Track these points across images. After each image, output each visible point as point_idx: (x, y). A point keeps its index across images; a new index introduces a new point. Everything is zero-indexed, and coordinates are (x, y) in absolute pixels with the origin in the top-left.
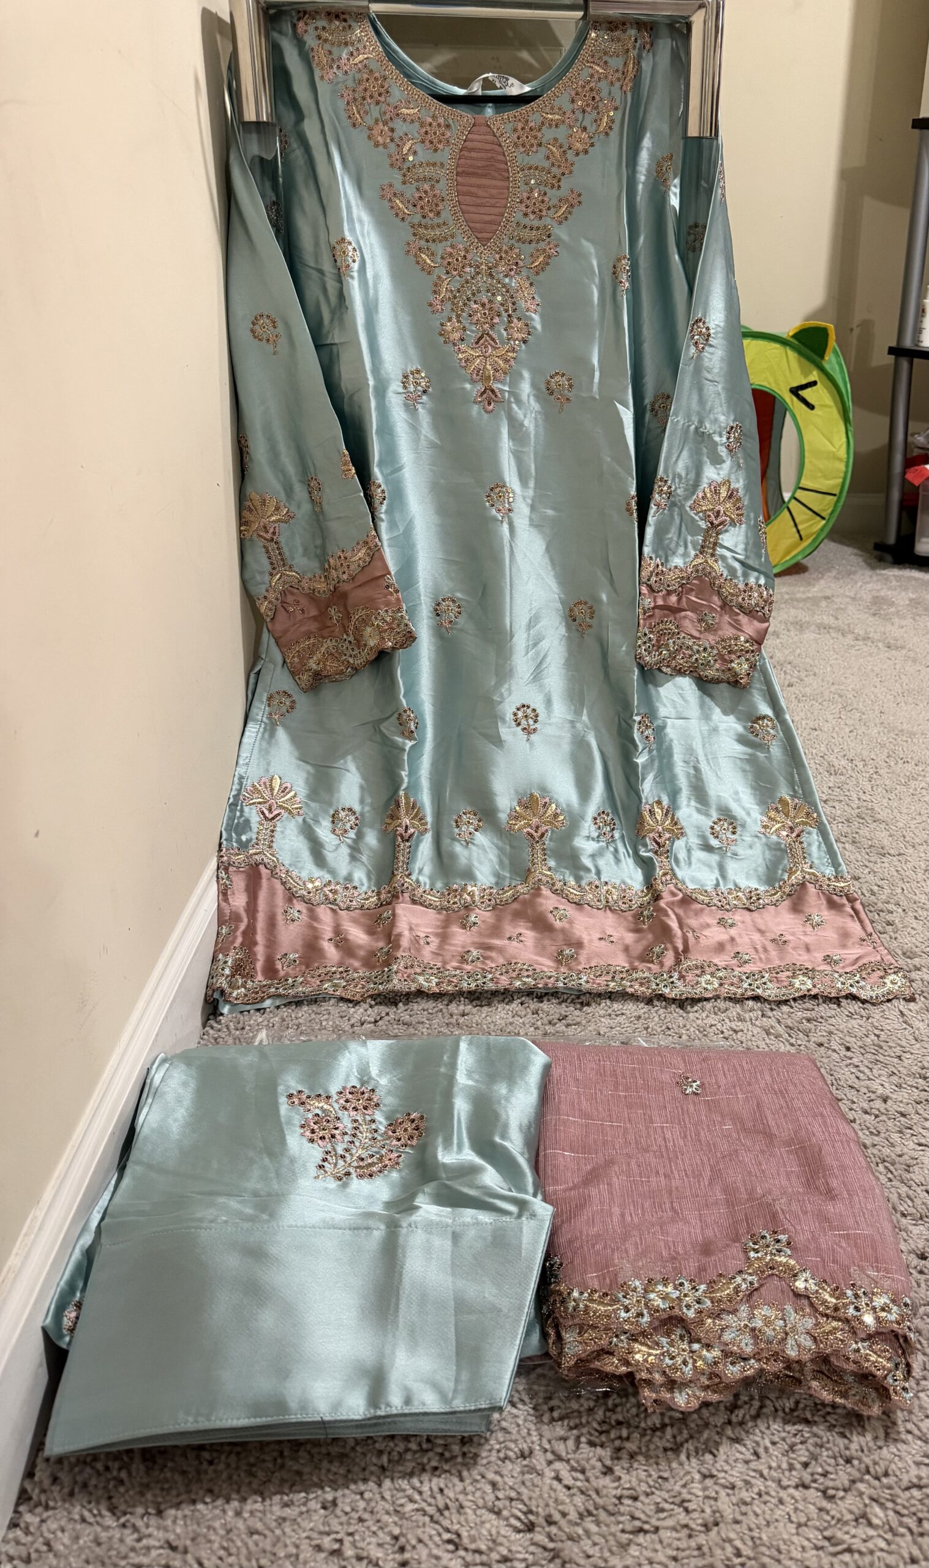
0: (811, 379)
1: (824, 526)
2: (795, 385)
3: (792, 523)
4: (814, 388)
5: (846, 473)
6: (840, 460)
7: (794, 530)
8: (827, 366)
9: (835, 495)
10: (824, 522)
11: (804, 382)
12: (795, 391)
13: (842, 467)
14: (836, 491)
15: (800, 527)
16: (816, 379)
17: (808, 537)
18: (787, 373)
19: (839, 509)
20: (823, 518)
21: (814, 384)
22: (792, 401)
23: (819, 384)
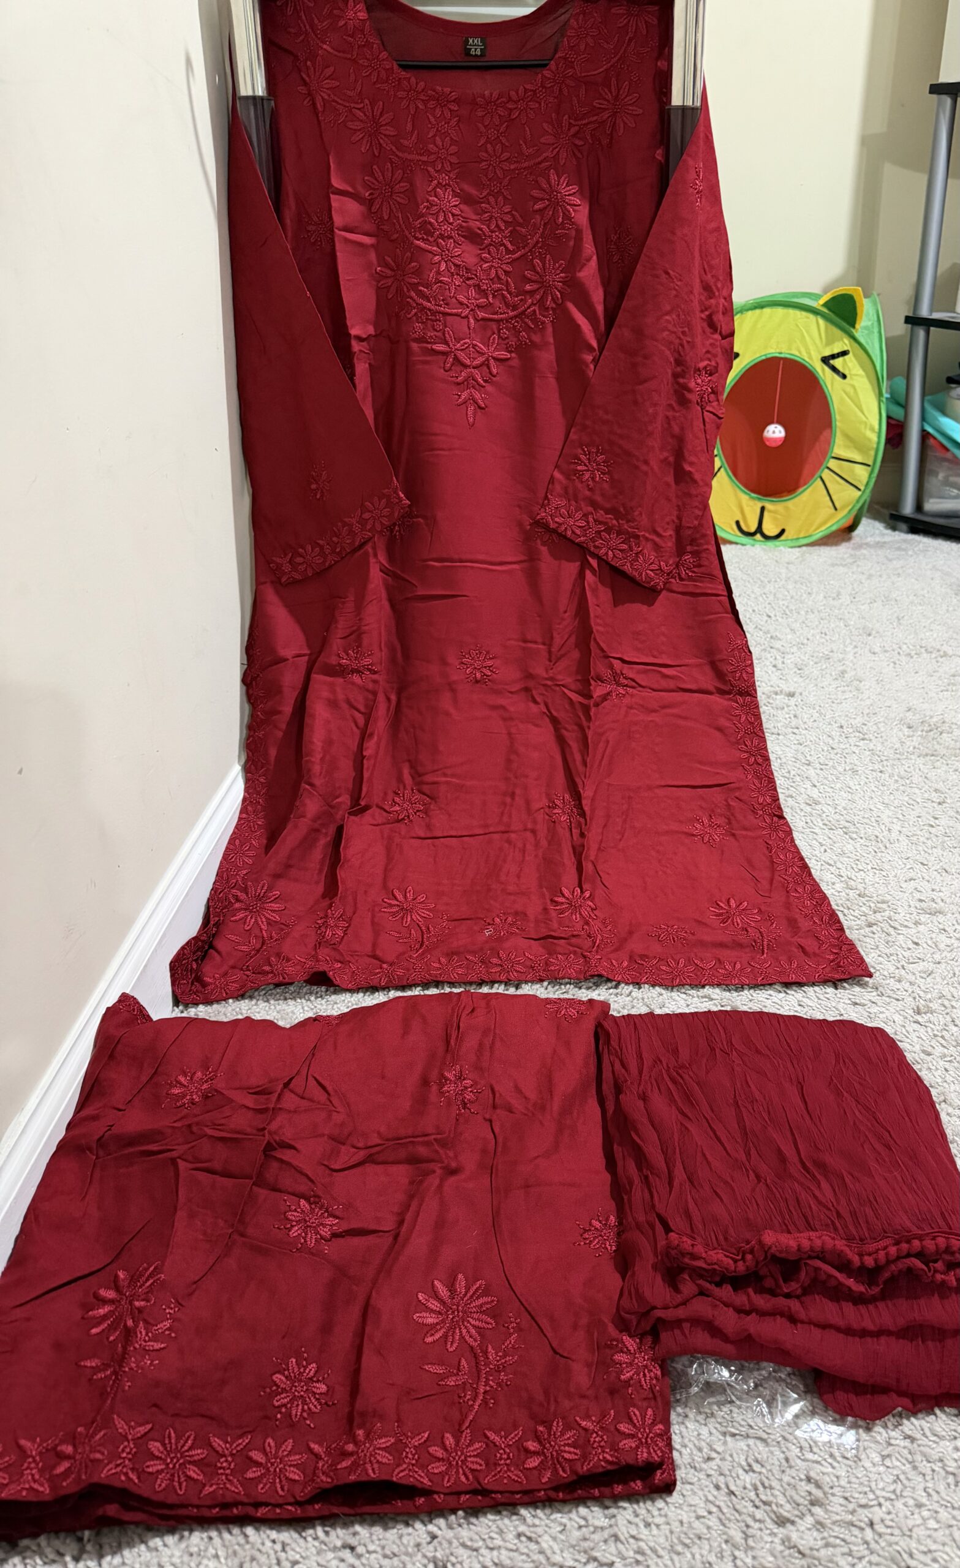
0: (845, 348)
1: (860, 497)
2: (827, 353)
3: (825, 492)
4: (846, 357)
5: (878, 443)
6: (872, 429)
7: (828, 498)
8: (858, 335)
9: (869, 466)
10: (859, 493)
11: (836, 351)
12: (825, 360)
13: (874, 438)
14: (870, 463)
15: (834, 498)
16: (849, 349)
17: (843, 507)
18: (818, 341)
19: (873, 480)
20: (859, 490)
21: (844, 353)
22: (823, 370)
23: (851, 354)
